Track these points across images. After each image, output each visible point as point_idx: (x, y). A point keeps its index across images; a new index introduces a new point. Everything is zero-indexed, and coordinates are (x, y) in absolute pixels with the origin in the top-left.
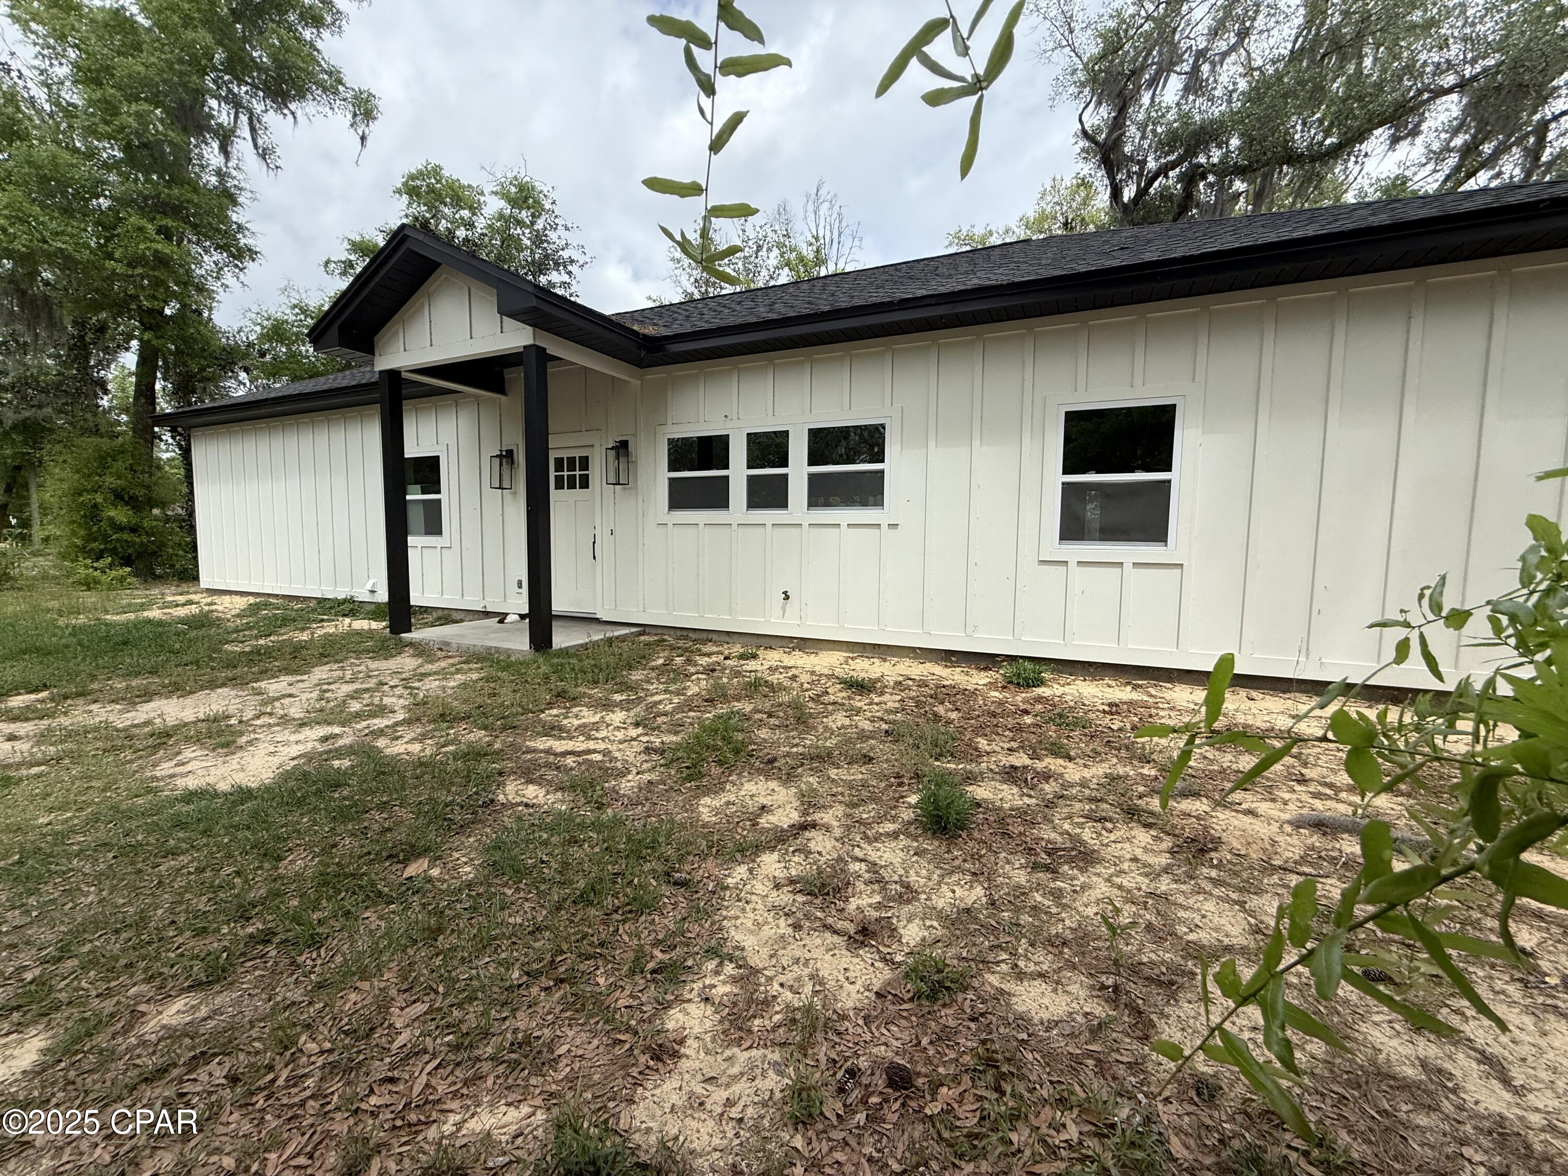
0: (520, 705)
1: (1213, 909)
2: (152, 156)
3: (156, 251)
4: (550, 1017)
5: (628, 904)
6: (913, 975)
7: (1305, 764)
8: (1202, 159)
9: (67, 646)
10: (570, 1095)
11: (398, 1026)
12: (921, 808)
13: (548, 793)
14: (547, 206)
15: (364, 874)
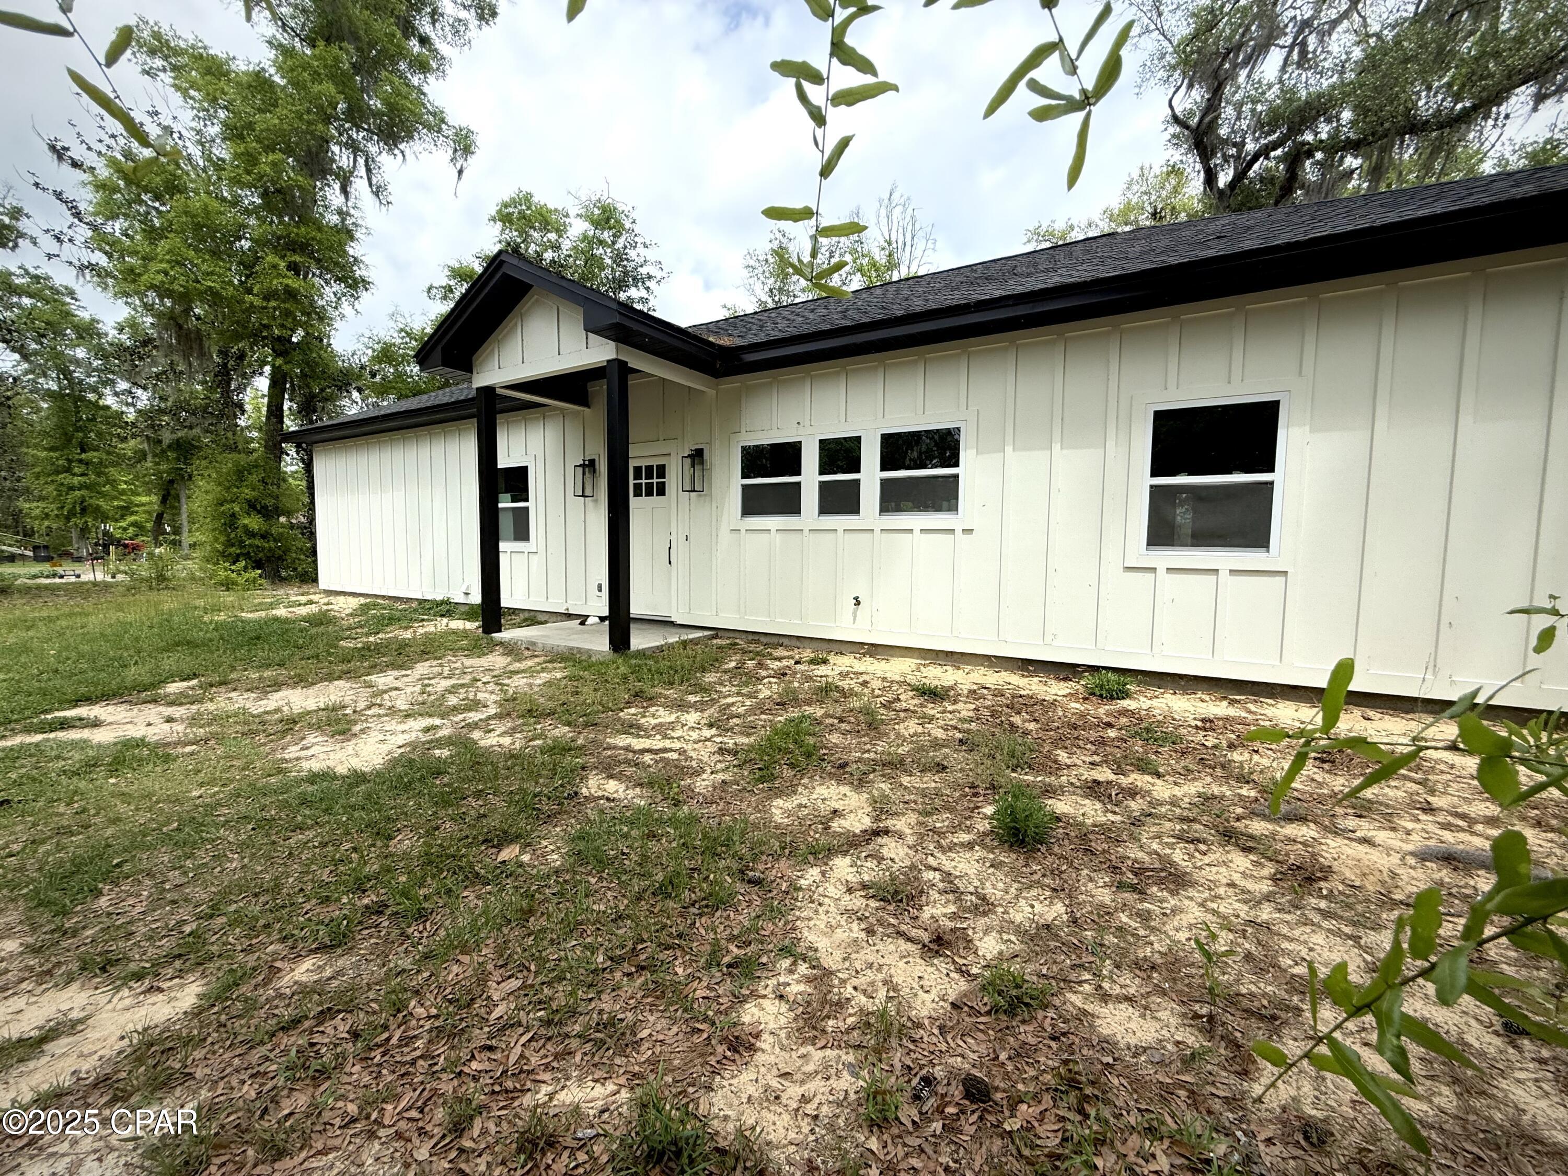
0: (600, 704)
1: (1322, 942)
2: (285, 200)
3: (287, 285)
4: (632, 1001)
5: (704, 899)
6: (990, 988)
7: (1432, 792)
8: (1309, 137)
9: (211, 640)
10: (652, 1077)
11: (495, 998)
12: (998, 820)
13: (627, 788)
14: (628, 226)
15: (463, 856)
